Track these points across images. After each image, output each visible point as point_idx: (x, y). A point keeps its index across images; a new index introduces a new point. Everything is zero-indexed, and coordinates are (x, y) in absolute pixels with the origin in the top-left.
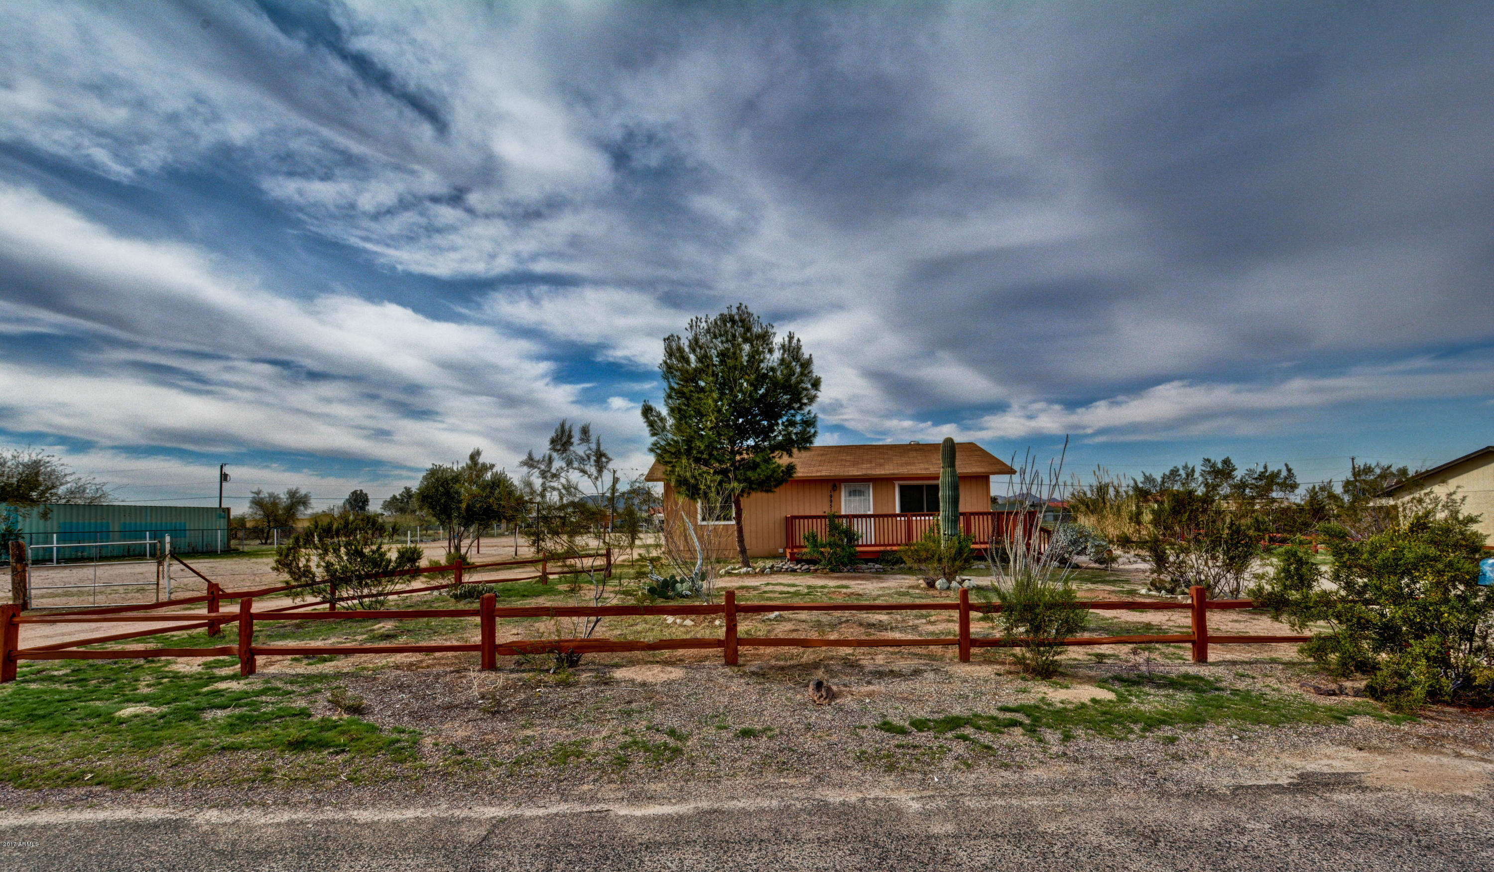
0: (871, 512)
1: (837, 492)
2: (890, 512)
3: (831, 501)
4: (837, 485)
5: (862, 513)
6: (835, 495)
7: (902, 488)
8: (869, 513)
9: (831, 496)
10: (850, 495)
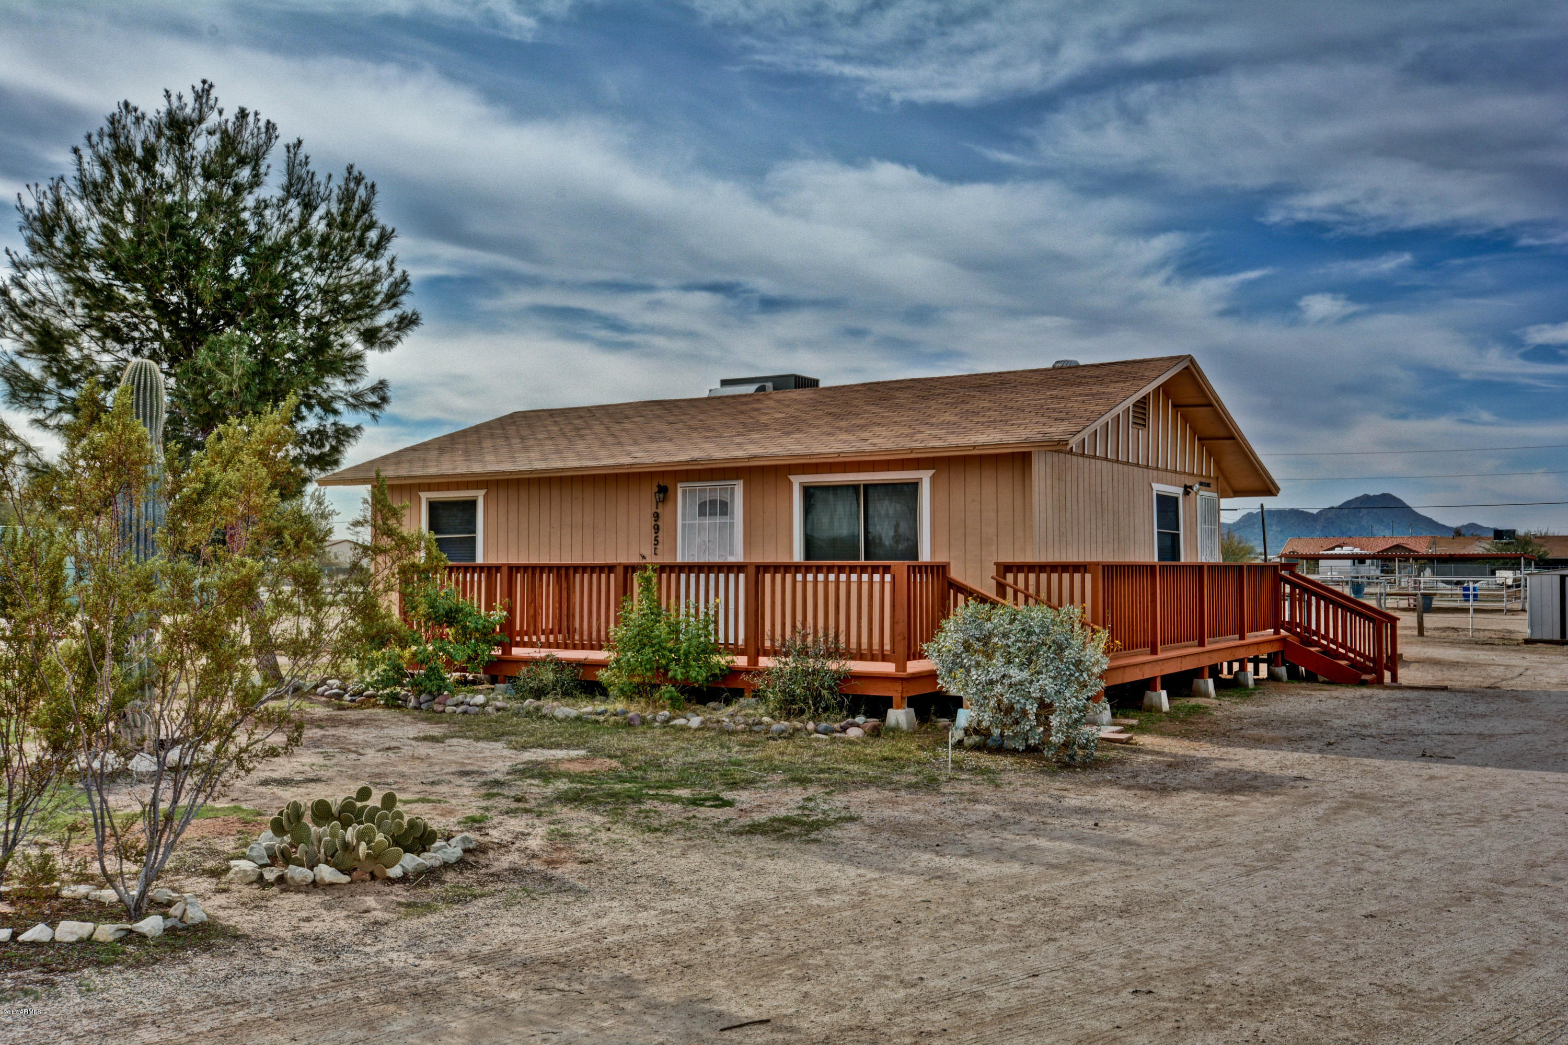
0: (738, 557)
1: (670, 505)
2: (783, 559)
3: (657, 529)
4: (670, 487)
5: (716, 559)
6: (664, 511)
7: (809, 492)
8: (731, 559)
9: (657, 516)
10: (702, 513)
